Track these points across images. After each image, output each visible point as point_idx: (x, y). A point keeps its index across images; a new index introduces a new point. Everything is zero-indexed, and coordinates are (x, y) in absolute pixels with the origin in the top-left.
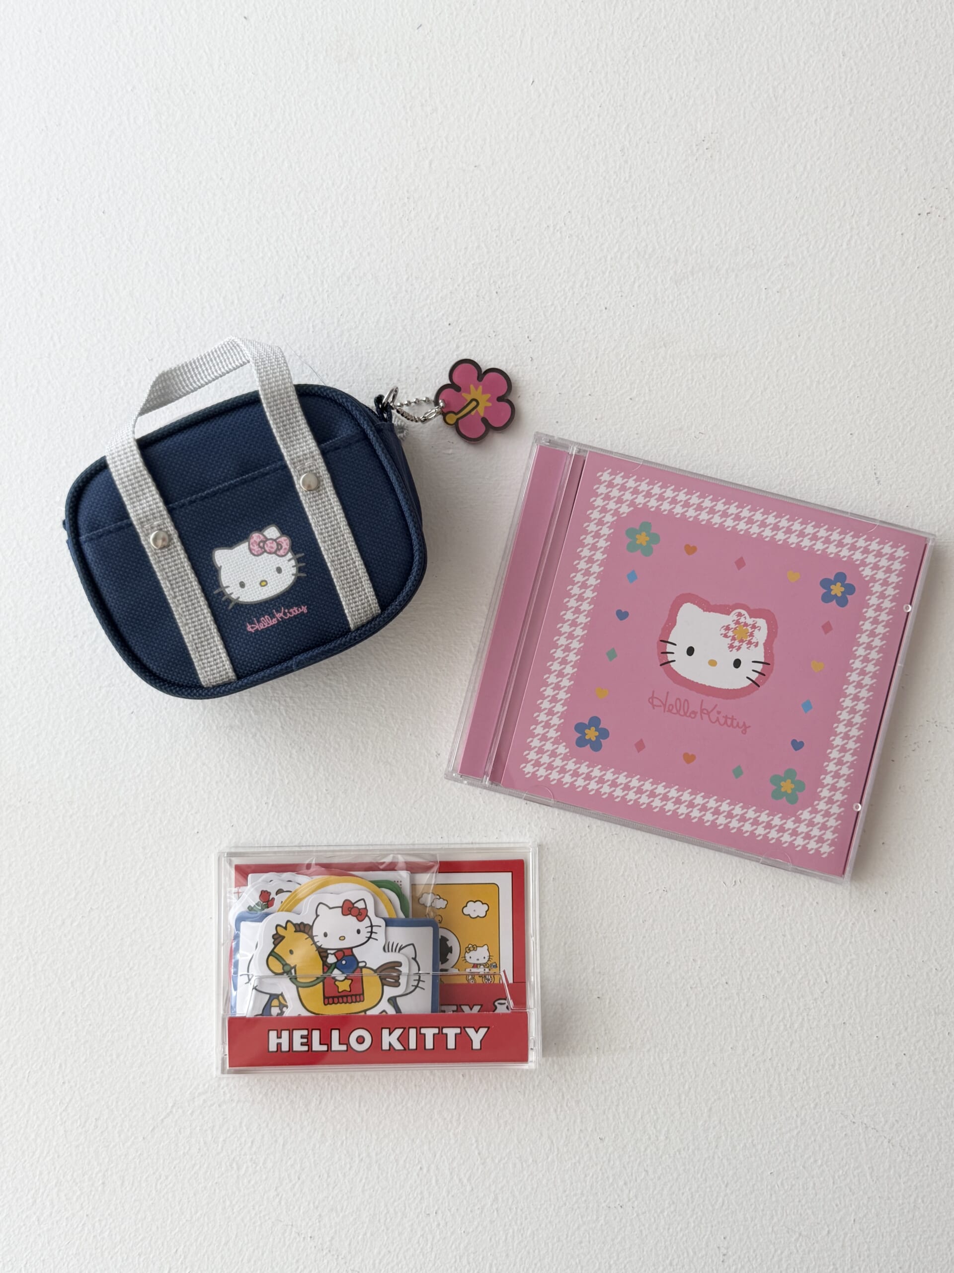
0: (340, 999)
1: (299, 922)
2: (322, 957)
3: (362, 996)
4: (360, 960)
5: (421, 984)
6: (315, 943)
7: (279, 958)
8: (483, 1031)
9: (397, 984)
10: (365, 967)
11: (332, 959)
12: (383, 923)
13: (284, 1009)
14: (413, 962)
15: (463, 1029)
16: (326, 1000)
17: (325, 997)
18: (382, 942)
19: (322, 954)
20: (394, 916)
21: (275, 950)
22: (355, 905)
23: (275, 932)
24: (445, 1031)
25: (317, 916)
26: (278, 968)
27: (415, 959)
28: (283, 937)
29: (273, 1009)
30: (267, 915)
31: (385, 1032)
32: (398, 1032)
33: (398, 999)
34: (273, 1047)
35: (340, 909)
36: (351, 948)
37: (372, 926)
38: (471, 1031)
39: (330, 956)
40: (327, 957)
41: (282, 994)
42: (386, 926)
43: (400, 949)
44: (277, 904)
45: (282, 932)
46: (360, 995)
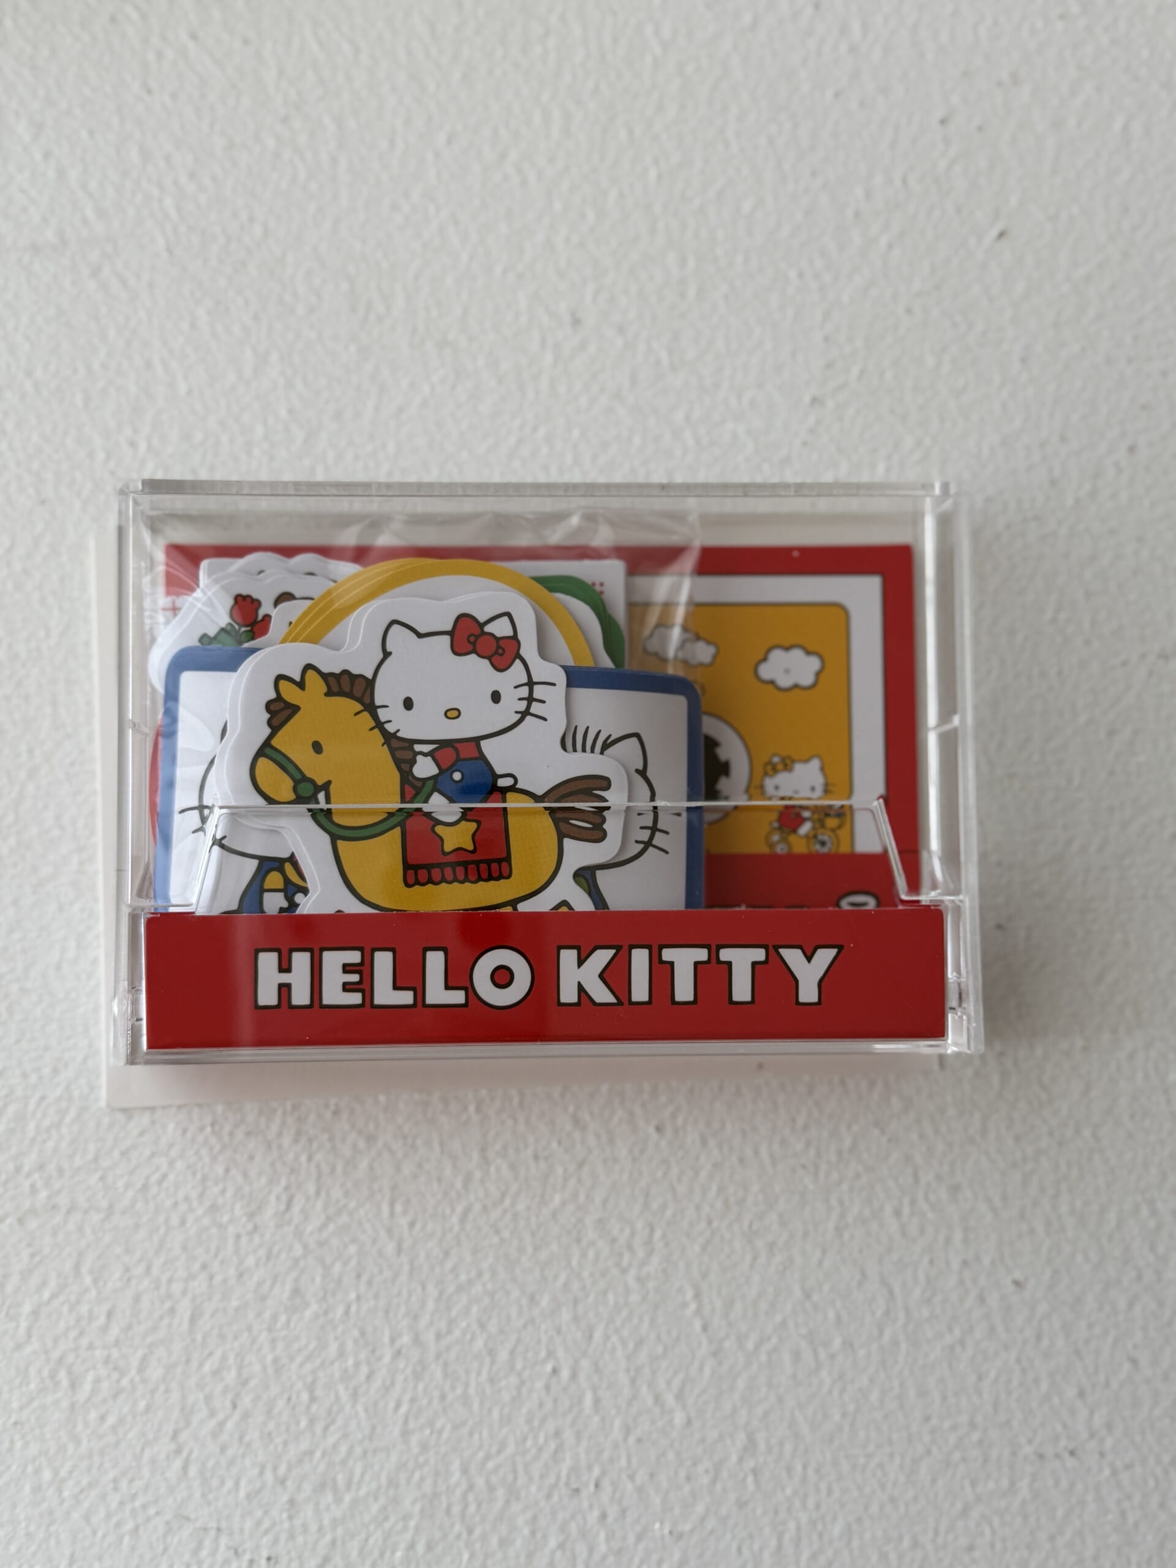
0: (448, 872)
1: (337, 671)
2: (398, 762)
3: (504, 864)
4: (499, 771)
5: (659, 839)
6: (379, 725)
7: (284, 763)
8: (825, 957)
9: (597, 834)
10: (513, 789)
11: (425, 768)
12: (561, 678)
13: (299, 898)
14: (639, 780)
15: (773, 950)
16: (411, 873)
17: (407, 866)
18: (557, 725)
19: (398, 754)
20: (588, 663)
21: (275, 742)
22: (487, 629)
23: (272, 695)
24: (725, 955)
25: (386, 654)
26: (284, 788)
27: (642, 773)
28: (295, 709)
29: (268, 897)
30: (253, 651)
31: (568, 957)
32: (601, 958)
33: (599, 874)
34: (267, 996)
35: (447, 639)
36: (477, 740)
37: (531, 684)
38: (793, 957)
39: (419, 758)
40: (413, 762)
41: (292, 859)
42: (570, 684)
43: (606, 746)
44: (277, 628)
45: (290, 693)
46: (499, 861)
